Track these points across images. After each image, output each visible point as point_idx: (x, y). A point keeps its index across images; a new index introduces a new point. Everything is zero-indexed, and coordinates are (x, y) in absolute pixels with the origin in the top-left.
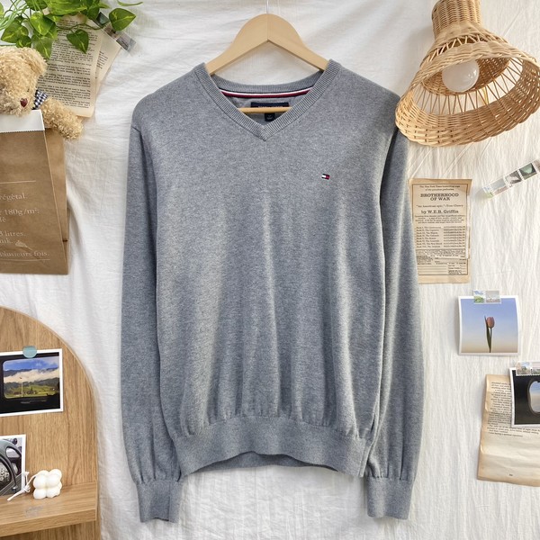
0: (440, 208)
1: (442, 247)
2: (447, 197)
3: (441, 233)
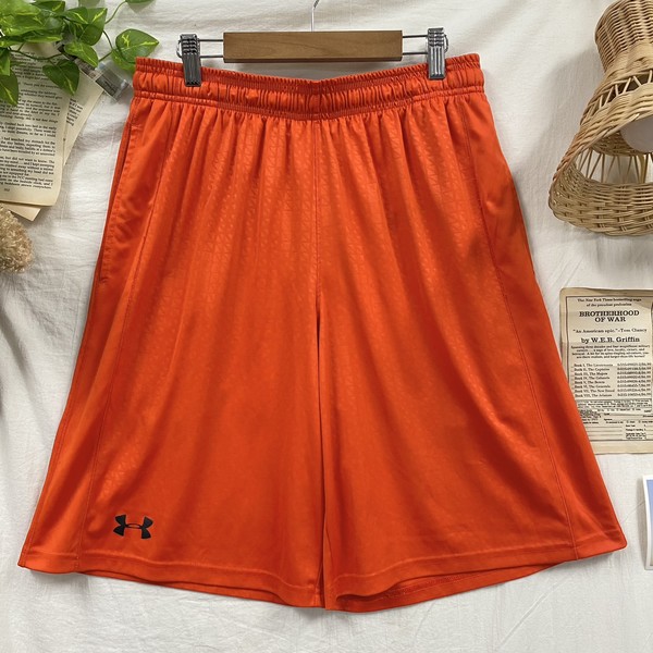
0: (610, 335)
1: (615, 396)
2: (620, 316)
3: (613, 374)
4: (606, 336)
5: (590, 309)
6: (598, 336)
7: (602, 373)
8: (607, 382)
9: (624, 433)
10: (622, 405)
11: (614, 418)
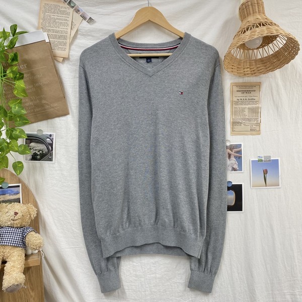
1: (247, 117)
2: (249, 92)
4: (245, 98)
5: (240, 90)
6: (242, 98)
7: (243, 110)
8: (245, 113)
9: (249, 129)
10: (249, 120)
11: (246, 124)
